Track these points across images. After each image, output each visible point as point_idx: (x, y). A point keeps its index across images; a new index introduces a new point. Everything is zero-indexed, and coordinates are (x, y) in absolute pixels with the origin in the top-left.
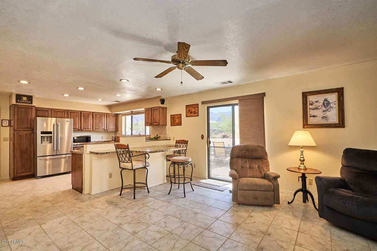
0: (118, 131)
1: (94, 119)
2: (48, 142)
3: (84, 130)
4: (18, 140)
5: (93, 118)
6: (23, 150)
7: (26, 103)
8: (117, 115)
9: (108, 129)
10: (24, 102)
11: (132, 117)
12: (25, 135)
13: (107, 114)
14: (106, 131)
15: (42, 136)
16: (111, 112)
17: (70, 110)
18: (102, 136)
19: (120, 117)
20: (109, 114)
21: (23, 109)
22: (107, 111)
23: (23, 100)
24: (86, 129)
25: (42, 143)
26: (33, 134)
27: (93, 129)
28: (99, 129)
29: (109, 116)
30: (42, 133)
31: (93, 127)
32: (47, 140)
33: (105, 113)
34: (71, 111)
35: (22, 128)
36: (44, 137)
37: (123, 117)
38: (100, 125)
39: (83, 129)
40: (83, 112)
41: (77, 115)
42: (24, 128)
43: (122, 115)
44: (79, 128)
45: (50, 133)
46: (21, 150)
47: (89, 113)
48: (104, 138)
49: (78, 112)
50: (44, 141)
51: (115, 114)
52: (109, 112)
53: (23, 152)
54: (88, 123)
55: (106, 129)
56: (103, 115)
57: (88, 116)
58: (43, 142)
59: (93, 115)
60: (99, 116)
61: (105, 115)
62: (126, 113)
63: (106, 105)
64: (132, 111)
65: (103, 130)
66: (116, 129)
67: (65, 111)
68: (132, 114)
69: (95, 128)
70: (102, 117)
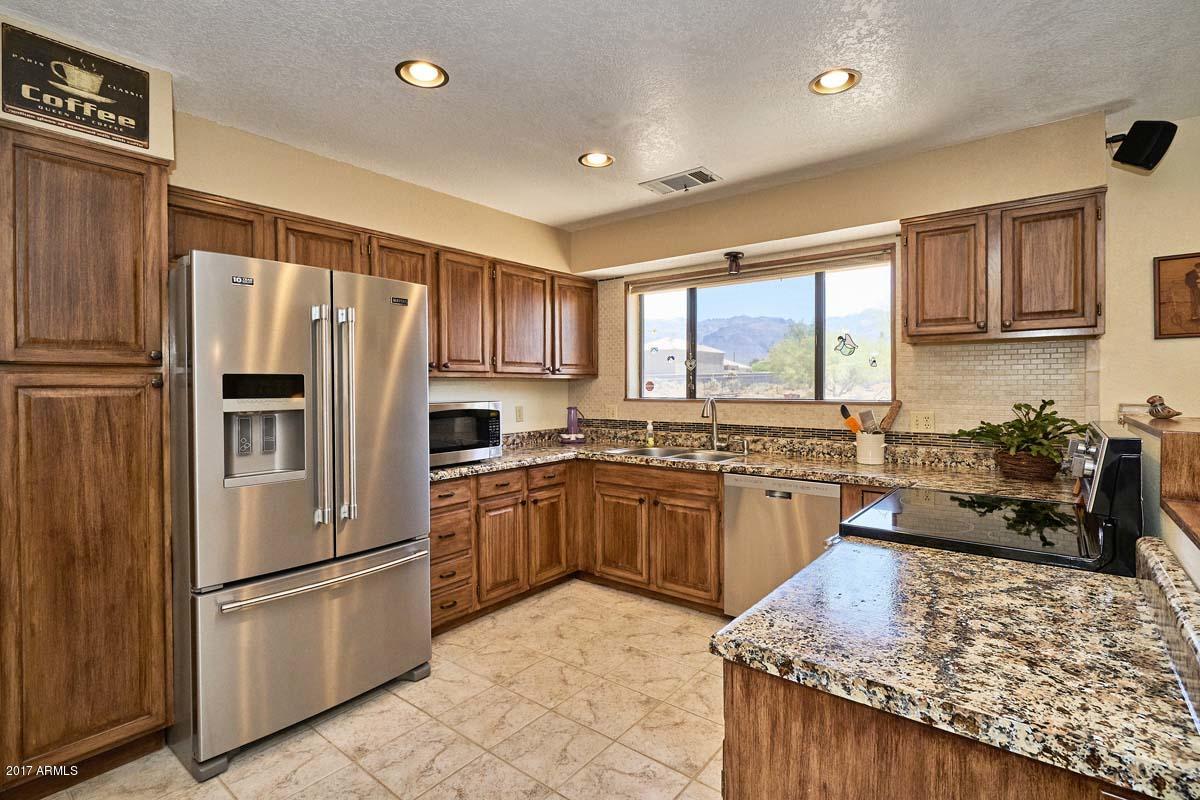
0: (595, 375)
1: (499, 304)
2: (277, 459)
3: (454, 367)
4: (30, 450)
5: (494, 295)
6: (78, 539)
7: (92, 121)
8: (588, 290)
9: (557, 366)
10: (79, 110)
11: (692, 294)
12: (89, 410)
13: (552, 278)
14: (550, 376)
15: (228, 416)
16: (569, 264)
17: (381, 235)
18: (518, 405)
19: (606, 299)
20: (562, 276)
21: (70, 176)
22: (549, 259)
23: (65, 96)
24: (460, 361)
25: (228, 474)
26: (154, 395)
27: (494, 365)
28: (520, 364)
29: (560, 287)
30: (235, 386)
31: (494, 353)
32: (270, 446)
33: (543, 271)
34: (384, 242)
35: (67, 344)
36: (245, 419)
37: (633, 298)
38: (528, 341)
39: (450, 360)
40: (450, 256)
41: (416, 271)
42: (85, 344)
43: (627, 284)
44: (431, 358)
45: (290, 385)
46: (56, 534)
47: (476, 262)
48: (526, 413)
49: (421, 251)
50: (245, 452)
51: (586, 280)
52: (563, 268)
53: (71, 559)
54: (473, 326)
55: (548, 364)
56: (537, 281)
57: (475, 277)
58: (238, 463)
59: (493, 280)
60: (521, 284)
61: (544, 281)
62: (657, 275)
63: (546, 226)
64: (740, 253)
65: (538, 370)
66: (589, 368)
67: (355, 238)
68: (692, 279)
69: (506, 360)
70: (535, 295)
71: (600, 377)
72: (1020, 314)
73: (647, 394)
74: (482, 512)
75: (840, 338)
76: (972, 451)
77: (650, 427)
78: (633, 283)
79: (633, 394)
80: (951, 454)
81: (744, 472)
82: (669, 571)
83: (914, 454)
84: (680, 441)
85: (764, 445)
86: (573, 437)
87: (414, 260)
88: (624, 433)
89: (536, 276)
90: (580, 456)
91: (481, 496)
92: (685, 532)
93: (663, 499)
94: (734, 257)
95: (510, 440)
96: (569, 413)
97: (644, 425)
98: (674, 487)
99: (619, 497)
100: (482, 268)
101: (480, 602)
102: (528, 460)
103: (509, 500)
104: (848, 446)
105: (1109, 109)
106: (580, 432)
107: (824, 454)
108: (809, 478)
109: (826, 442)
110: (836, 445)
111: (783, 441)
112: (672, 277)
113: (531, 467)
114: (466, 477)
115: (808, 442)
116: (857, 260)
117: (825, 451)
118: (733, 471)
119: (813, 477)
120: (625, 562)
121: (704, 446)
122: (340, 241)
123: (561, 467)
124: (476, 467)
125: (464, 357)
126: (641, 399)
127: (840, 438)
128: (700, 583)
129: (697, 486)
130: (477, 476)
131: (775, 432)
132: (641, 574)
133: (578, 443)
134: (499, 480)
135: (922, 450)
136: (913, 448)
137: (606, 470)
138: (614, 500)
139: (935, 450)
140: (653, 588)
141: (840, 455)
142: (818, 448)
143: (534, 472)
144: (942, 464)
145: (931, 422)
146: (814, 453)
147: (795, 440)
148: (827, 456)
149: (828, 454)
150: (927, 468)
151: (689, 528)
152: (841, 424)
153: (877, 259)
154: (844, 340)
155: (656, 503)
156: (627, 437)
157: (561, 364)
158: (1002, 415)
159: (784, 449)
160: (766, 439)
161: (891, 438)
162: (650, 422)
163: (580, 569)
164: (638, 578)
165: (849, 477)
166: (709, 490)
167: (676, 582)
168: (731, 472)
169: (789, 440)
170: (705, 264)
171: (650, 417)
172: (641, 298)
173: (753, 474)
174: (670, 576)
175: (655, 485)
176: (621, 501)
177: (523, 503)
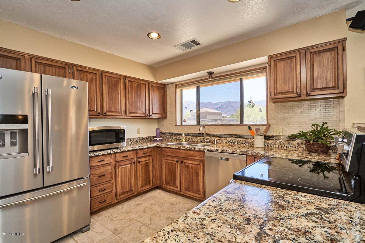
0: (166, 117)
1: (127, 91)
2: (17, 148)
3: (108, 114)
5: (125, 88)
8: (163, 88)
9: (151, 114)
11: (198, 88)
13: (149, 83)
14: (148, 117)
16: (155, 79)
17: (77, 66)
18: (138, 128)
19: (169, 91)
20: (152, 82)
22: (147, 76)
24: (112, 112)
27: (125, 113)
28: (136, 113)
29: (152, 86)
31: (126, 110)
32: (13, 144)
33: (145, 81)
34: (79, 68)
37: (178, 90)
38: (139, 105)
39: (107, 111)
40: (107, 74)
41: (93, 79)
43: (176, 85)
44: (99, 111)
47: (118, 77)
48: (141, 131)
49: (95, 72)
51: (161, 84)
52: (153, 80)
54: (117, 100)
55: (147, 113)
56: (143, 84)
57: (117, 82)
59: (125, 83)
60: (136, 85)
61: (145, 84)
62: (186, 82)
63: (146, 65)
64: (212, 72)
65: (143, 115)
66: (163, 115)
67: (66, 66)
68: (198, 83)
69: (130, 112)
70: (142, 89)
71: (168, 118)
72: (314, 89)
73: (184, 124)
74: (117, 166)
75: (249, 102)
76: (297, 142)
77: (183, 135)
78: (178, 85)
79: (179, 123)
80: (289, 143)
81: (212, 151)
82: (187, 187)
83: (275, 143)
84: (194, 140)
85: (222, 141)
86: (158, 139)
87: (92, 75)
88: (175, 137)
89: (142, 82)
90: (157, 146)
91: (117, 160)
92: (192, 173)
93: (185, 161)
94: (210, 74)
95: (135, 140)
96: (157, 131)
97: (182, 134)
98: (188, 156)
99: (170, 160)
100: (120, 79)
101: (116, 199)
102: (136, 147)
103: (129, 162)
104: (251, 141)
105: (347, 8)
106: (161, 137)
107: (243, 144)
108: (235, 153)
109: (244, 139)
110: (247, 140)
111: (228, 139)
112: (191, 82)
113: (137, 150)
114: (110, 154)
115: (237, 139)
116: (253, 73)
117: (243, 143)
118: (208, 150)
119: (236, 153)
120: (172, 183)
121: (202, 141)
122: (59, 67)
123: (150, 150)
124: (114, 150)
125: (113, 110)
126: (182, 125)
127: (248, 138)
128: (197, 192)
129: (196, 156)
130: (115, 153)
131: (226, 136)
132: (178, 188)
133: (160, 141)
134: (124, 154)
135: (278, 142)
136: (275, 141)
137: (165, 150)
138: (168, 161)
139: (283, 142)
140: (182, 193)
141: (249, 144)
142: (241, 142)
143: (139, 152)
144: (286, 147)
145: (281, 131)
146: (240, 143)
147: (233, 139)
148: (244, 145)
149: (245, 144)
150: (280, 149)
151: (193, 171)
152: (248, 133)
153: (261, 72)
154: (250, 103)
155: (182, 162)
156: (176, 139)
157: (152, 114)
158: (307, 128)
159: (229, 142)
160: (223, 138)
161: (266, 138)
162: (183, 133)
163: (158, 186)
164: (177, 189)
165: (249, 152)
166: (200, 157)
167: (189, 191)
168: (207, 151)
169: (231, 139)
170: (202, 77)
171: (184, 131)
172: (181, 90)
173: (215, 151)
174: (187, 189)
175: (182, 156)
176: (171, 161)
177: (134, 163)
